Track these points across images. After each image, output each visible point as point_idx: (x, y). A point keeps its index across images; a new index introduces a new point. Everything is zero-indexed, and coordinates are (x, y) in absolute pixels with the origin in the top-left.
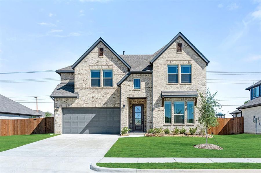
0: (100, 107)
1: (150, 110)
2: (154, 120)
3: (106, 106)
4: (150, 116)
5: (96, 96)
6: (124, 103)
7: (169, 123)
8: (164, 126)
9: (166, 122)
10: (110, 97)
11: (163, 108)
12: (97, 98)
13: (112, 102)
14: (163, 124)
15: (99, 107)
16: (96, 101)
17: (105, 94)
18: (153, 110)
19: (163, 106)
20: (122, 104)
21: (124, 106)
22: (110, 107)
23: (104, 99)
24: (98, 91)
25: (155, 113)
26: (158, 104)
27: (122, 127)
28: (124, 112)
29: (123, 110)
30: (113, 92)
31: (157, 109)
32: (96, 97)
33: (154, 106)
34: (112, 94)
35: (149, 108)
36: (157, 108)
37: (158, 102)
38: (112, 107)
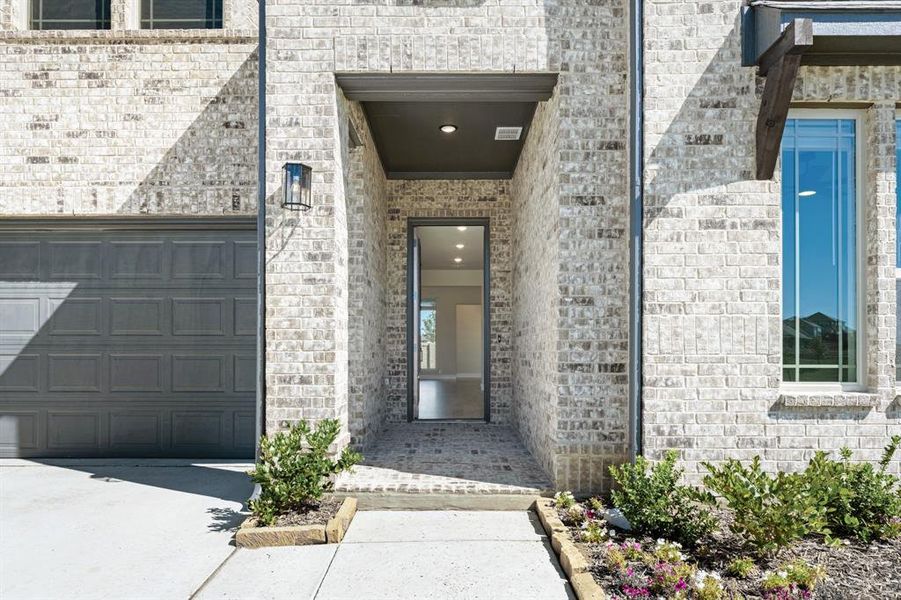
0: (102, 210)
1: (591, 224)
2: (649, 334)
3: (154, 210)
4: (593, 289)
5: (71, 110)
6: (303, 144)
7: (831, 376)
8: (779, 408)
9: (798, 366)
10: (199, 120)
11: (766, 195)
12: (75, 127)
13: (210, 170)
14: (771, 395)
15: (88, 210)
16: (65, 160)
17: (151, 92)
18: (640, 212)
19: (764, 172)
20: (271, 149)
21: (299, 172)
22: (193, 210)
23: (140, 142)
24: (88, 68)
25: (671, 247)
26: (704, 140)
27: (275, 415)
28: (300, 244)
29: (292, 223)
30: (227, 76)
31: (690, 205)
32: (71, 120)
33: (651, 169)
34: (215, 91)
35: (580, 199)
36: (694, 194)
37: (710, 113)
38: (209, 211)
